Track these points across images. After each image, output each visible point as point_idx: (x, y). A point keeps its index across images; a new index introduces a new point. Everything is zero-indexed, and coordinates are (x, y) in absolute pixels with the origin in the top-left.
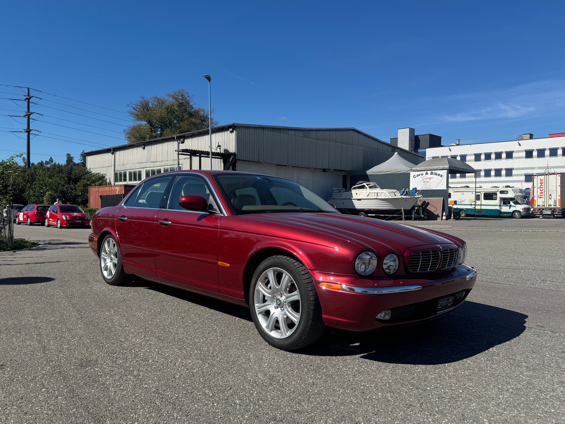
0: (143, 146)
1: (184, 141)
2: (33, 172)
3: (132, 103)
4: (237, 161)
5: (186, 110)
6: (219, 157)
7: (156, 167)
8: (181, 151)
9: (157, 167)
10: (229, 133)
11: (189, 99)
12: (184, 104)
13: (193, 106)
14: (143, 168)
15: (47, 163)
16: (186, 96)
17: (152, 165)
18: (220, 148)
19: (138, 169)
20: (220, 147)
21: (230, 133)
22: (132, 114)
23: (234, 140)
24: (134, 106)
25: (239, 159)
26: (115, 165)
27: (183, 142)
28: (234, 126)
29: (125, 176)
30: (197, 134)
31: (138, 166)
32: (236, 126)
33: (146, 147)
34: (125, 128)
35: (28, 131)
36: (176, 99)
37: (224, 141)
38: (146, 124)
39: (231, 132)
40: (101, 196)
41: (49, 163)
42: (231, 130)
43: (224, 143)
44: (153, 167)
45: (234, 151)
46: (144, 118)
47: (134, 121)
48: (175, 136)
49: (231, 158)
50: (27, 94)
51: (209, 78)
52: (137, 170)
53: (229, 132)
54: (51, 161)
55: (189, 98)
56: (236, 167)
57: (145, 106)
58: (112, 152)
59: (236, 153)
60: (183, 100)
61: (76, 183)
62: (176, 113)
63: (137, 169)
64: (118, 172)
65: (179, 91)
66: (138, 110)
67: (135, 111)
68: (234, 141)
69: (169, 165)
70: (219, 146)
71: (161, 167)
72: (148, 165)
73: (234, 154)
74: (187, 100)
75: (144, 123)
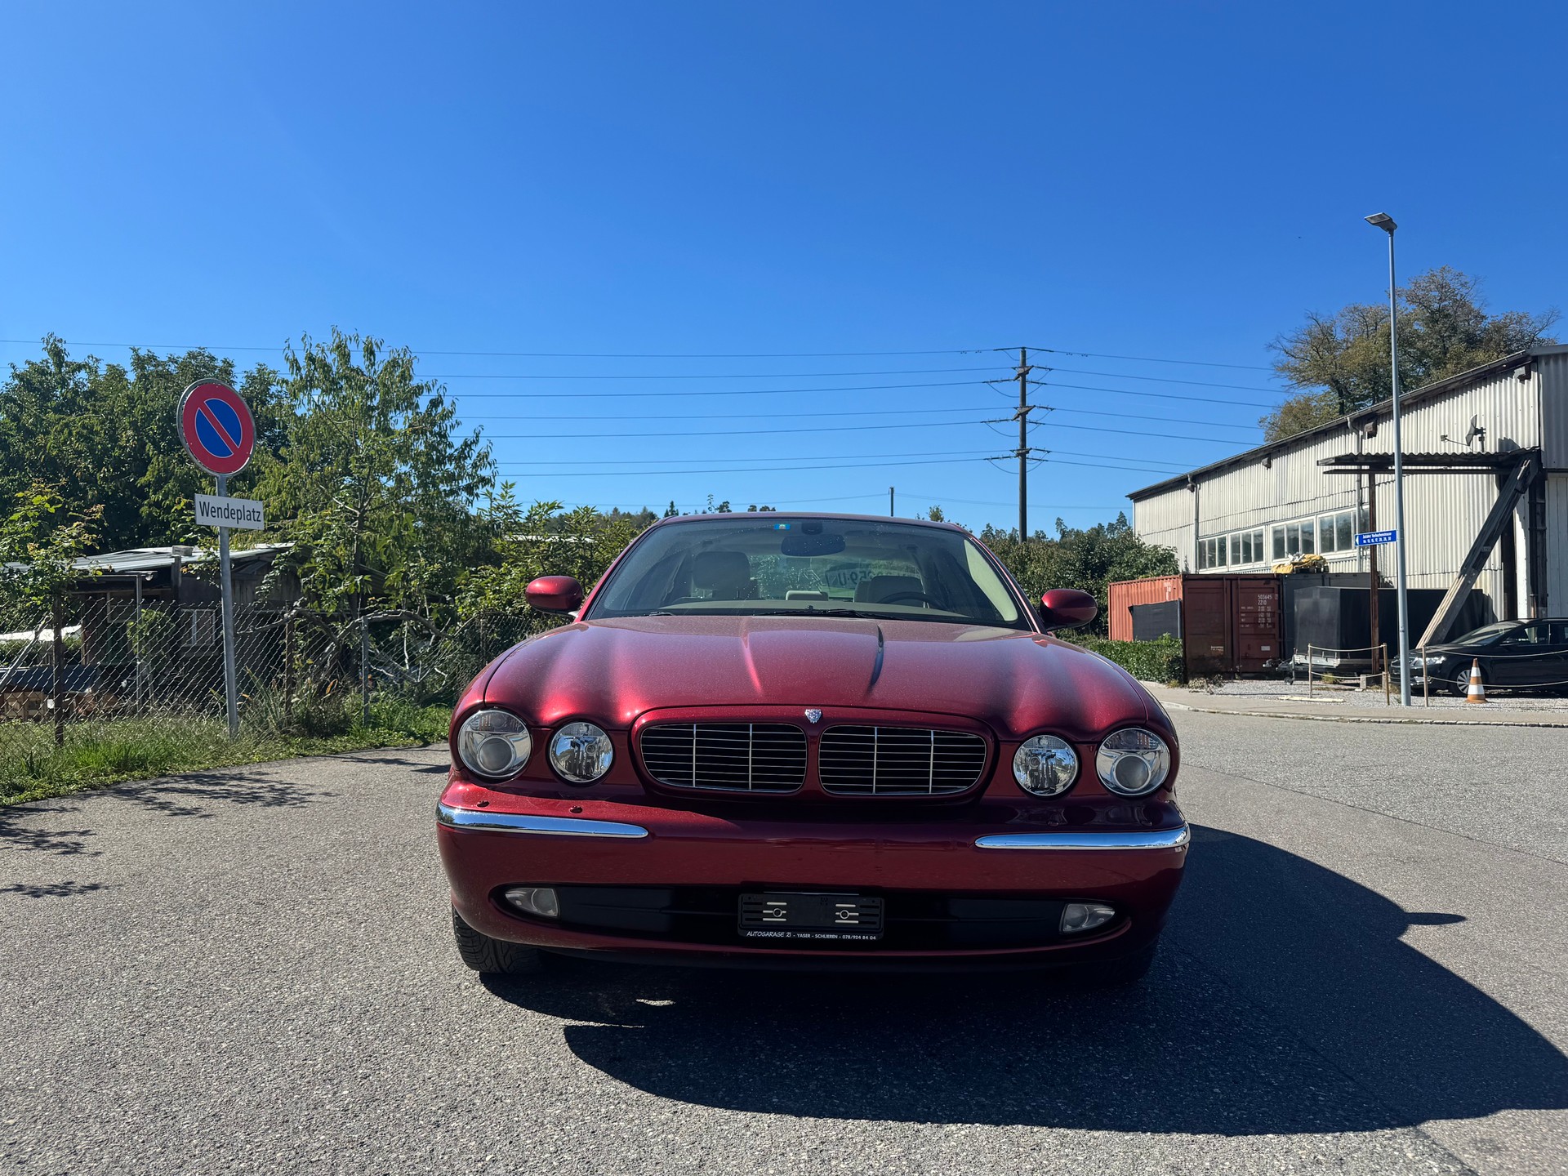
0: (1266, 459)
1: (1375, 429)
2: (1024, 553)
3: (1281, 339)
4: (1549, 474)
5: (1454, 329)
6: (1485, 468)
7: (1300, 517)
8: (1333, 461)
9: (1303, 516)
10: (1516, 384)
11: (1467, 291)
12: (1446, 312)
13: (1483, 312)
14: (1266, 523)
15: (1112, 527)
16: (1455, 285)
17: (1289, 511)
18: (1482, 439)
19: (1253, 527)
20: (1482, 433)
21: (1519, 384)
22: (1285, 368)
23: (1531, 404)
24: (1289, 346)
25: (1554, 466)
26: (1197, 520)
27: (1372, 435)
28: (1530, 358)
29: (1222, 549)
30: (1412, 403)
31: (1253, 519)
32: (1541, 356)
33: (1274, 462)
34: (1267, 413)
35: (1023, 454)
36: (1423, 303)
37: (1498, 414)
38: (1329, 393)
39: (1522, 379)
40: (1131, 609)
41: (1116, 528)
42: (1521, 371)
43: (1498, 419)
44: (1292, 518)
45: (1535, 443)
46: (1318, 377)
47: (1287, 388)
48: (1348, 419)
49: (1523, 468)
50: (1020, 363)
51: (1388, 225)
52: (1252, 531)
53: (1514, 380)
54: (1121, 522)
55: (1464, 291)
56: (1543, 497)
57: (1324, 340)
58: (1190, 485)
59: (1543, 448)
60: (1445, 300)
61: (1101, 577)
62: (1419, 344)
63: (1249, 528)
64: (1206, 540)
65: (1429, 274)
66: (1302, 355)
67: (1293, 359)
68: (1532, 409)
69: (1335, 509)
70: (1480, 431)
71: (1314, 517)
72: (1278, 513)
73: (1535, 453)
74: (1458, 297)
75: (1321, 390)
